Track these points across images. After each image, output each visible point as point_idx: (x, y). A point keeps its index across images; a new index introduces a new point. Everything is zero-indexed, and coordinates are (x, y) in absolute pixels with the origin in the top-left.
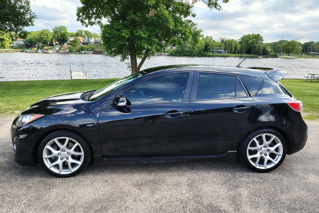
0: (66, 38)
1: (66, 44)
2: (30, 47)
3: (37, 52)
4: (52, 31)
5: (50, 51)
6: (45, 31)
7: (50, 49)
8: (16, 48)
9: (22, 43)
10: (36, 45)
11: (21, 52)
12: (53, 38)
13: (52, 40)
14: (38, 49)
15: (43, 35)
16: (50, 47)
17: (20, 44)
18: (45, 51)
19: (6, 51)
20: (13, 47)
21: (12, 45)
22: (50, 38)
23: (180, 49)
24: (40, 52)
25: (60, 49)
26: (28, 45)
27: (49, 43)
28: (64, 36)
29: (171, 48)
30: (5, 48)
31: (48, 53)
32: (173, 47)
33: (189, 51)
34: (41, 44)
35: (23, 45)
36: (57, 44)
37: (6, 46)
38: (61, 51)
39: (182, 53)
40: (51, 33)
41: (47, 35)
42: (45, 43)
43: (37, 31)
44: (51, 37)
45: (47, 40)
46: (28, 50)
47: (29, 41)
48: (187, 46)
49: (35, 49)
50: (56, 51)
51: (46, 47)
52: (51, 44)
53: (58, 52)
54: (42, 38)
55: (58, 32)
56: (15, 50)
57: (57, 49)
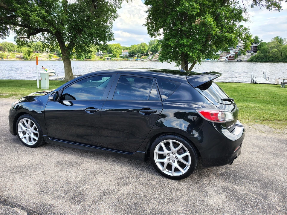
0: (157, 49)
1: (157, 53)
2: (132, 57)
3: (137, 60)
4: (148, 44)
5: (145, 60)
6: (143, 44)
7: (146, 58)
8: (123, 58)
9: (127, 54)
10: (137, 55)
11: (126, 60)
12: (149, 49)
13: (147, 51)
14: (137, 58)
15: (142, 47)
16: (146, 56)
17: (126, 55)
18: (142, 59)
19: (117, 60)
20: (121, 57)
21: (121, 55)
22: (146, 50)
23: (263, 54)
24: (139, 60)
25: (153, 58)
26: (131, 55)
27: (145, 53)
28: (156, 48)
29: (252, 54)
30: (116, 58)
31: (144, 61)
32: (254, 53)
33: (272, 57)
34: (140, 54)
35: (128, 55)
36: (151, 54)
37: (117, 56)
38: (153, 59)
39: (265, 59)
40: (148, 45)
41: (144, 47)
42: (142, 53)
43: (138, 44)
44: (147, 48)
45: (144, 51)
46: (130, 59)
47: (132, 52)
48: (271, 51)
49: (135, 58)
50: (150, 60)
51: (143, 57)
52: (147, 55)
53: (151, 60)
54: (140, 50)
55: (152, 44)
56: (122, 59)
57: (151, 58)
